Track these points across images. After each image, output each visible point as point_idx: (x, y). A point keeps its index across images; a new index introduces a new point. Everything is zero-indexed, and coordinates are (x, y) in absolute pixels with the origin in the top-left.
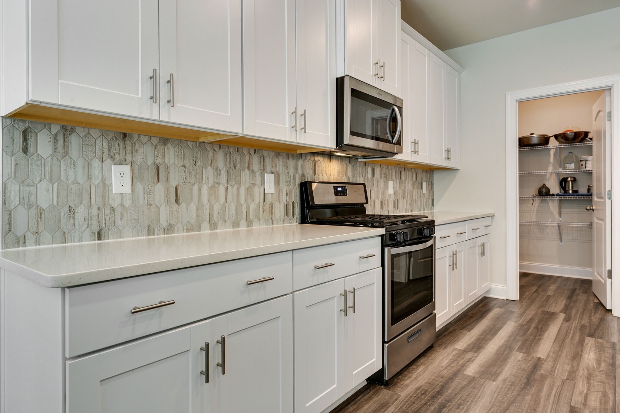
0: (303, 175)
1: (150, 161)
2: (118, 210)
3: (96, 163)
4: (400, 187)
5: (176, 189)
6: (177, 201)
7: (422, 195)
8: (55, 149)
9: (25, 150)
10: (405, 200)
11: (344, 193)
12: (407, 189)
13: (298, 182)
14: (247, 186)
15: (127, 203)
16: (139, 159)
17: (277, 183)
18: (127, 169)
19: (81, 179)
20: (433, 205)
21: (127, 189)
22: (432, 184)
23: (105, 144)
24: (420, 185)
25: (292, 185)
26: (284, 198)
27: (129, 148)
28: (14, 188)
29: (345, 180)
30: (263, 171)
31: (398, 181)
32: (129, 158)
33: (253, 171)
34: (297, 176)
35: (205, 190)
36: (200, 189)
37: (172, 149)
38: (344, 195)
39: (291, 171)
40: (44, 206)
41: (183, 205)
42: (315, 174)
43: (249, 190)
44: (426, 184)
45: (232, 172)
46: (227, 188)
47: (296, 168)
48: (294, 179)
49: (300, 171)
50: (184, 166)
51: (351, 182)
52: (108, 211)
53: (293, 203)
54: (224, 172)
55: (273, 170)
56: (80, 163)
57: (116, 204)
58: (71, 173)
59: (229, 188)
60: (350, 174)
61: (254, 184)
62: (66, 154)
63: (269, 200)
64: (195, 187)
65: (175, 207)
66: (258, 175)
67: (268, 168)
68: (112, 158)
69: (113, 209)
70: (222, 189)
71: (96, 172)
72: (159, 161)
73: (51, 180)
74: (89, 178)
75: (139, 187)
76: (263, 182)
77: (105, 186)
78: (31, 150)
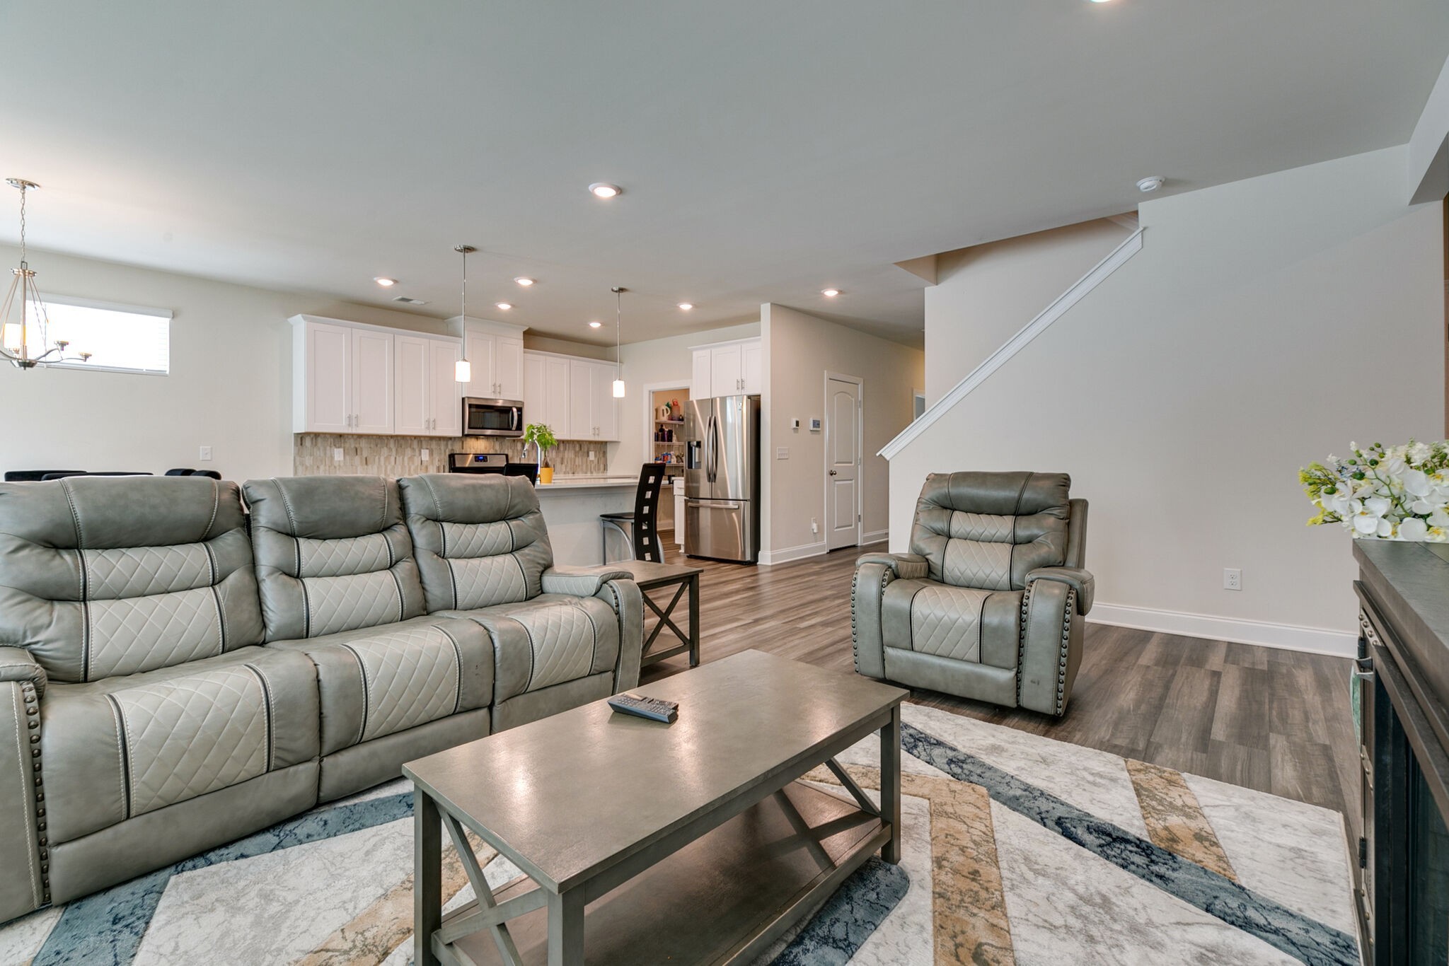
0: (452, 450)
1: (353, 446)
2: (338, 468)
3: (328, 448)
4: (557, 456)
5: (366, 458)
6: (366, 463)
7: (589, 462)
8: (312, 443)
9: (301, 444)
10: (563, 465)
11: (485, 459)
12: (566, 456)
13: (448, 454)
14: (409, 456)
15: (342, 464)
16: (347, 445)
17: (431, 454)
18: (342, 450)
19: (322, 455)
20: (605, 468)
21: (342, 458)
22: (605, 453)
23: (332, 440)
24: (586, 454)
25: (443, 456)
26: (436, 463)
27: (342, 441)
28: (298, 458)
29: (492, 452)
30: (421, 448)
31: (554, 452)
32: (343, 445)
33: (413, 449)
34: (447, 451)
35: (382, 459)
36: (379, 458)
37: (364, 441)
38: (485, 461)
39: (443, 448)
40: (308, 465)
41: (370, 466)
42: (463, 448)
43: (411, 459)
44: (596, 452)
45: (399, 449)
46: (396, 458)
47: (447, 445)
48: (445, 451)
49: (450, 447)
50: (370, 447)
51: (498, 452)
52: (333, 467)
53: (444, 466)
54: (394, 450)
55: (429, 447)
56: (322, 449)
57: (336, 464)
58: (318, 453)
59: (397, 458)
60: (497, 447)
61: (414, 456)
62: (316, 445)
63: (424, 464)
64: (377, 458)
65: (366, 467)
66: (417, 451)
67: (424, 446)
68: (335, 445)
69: (335, 467)
70: (392, 459)
71: (328, 452)
72: (357, 446)
73: (311, 455)
74: (325, 454)
75: (347, 457)
76: (420, 454)
77: (332, 458)
78: (303, 444)
